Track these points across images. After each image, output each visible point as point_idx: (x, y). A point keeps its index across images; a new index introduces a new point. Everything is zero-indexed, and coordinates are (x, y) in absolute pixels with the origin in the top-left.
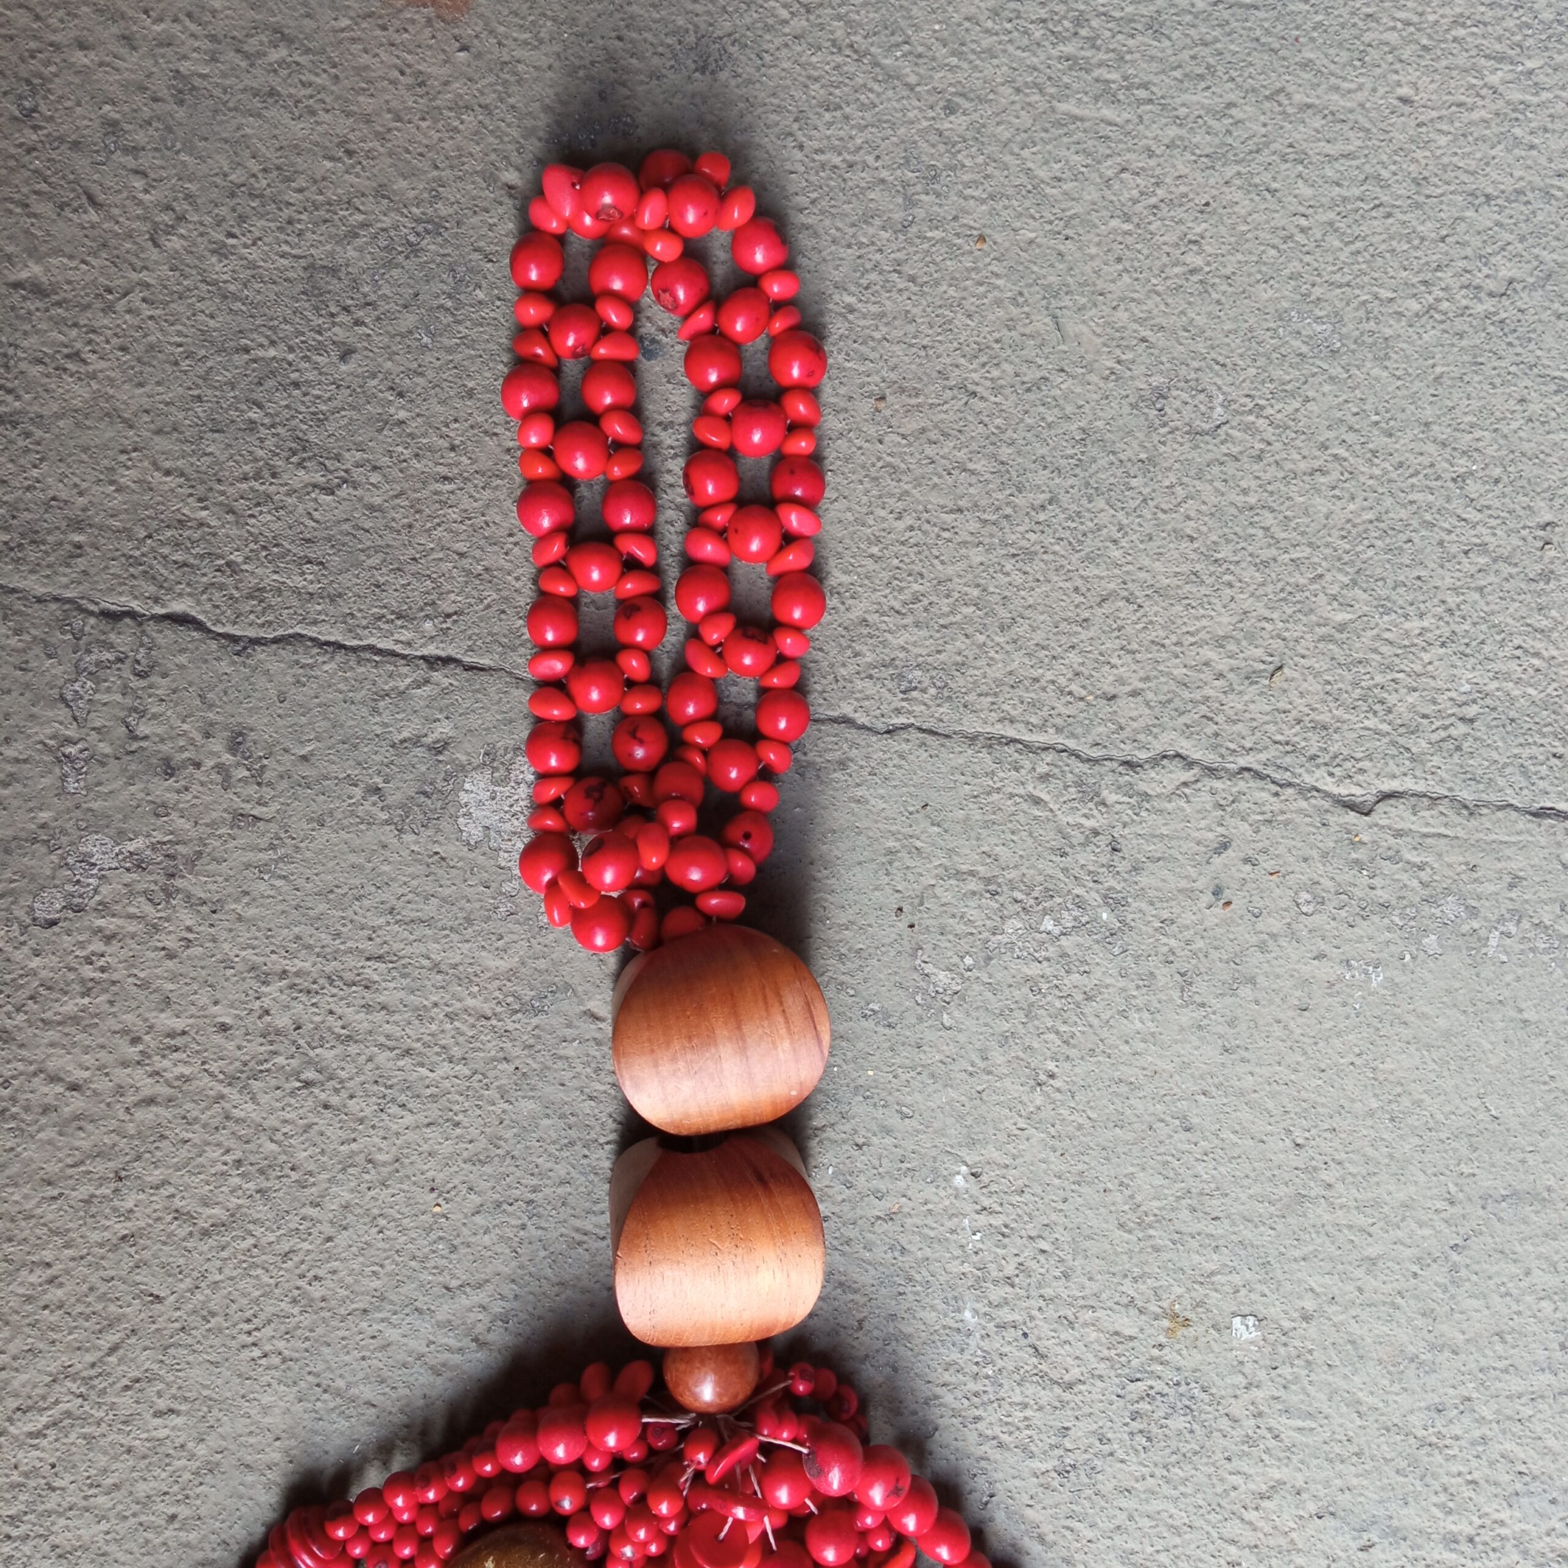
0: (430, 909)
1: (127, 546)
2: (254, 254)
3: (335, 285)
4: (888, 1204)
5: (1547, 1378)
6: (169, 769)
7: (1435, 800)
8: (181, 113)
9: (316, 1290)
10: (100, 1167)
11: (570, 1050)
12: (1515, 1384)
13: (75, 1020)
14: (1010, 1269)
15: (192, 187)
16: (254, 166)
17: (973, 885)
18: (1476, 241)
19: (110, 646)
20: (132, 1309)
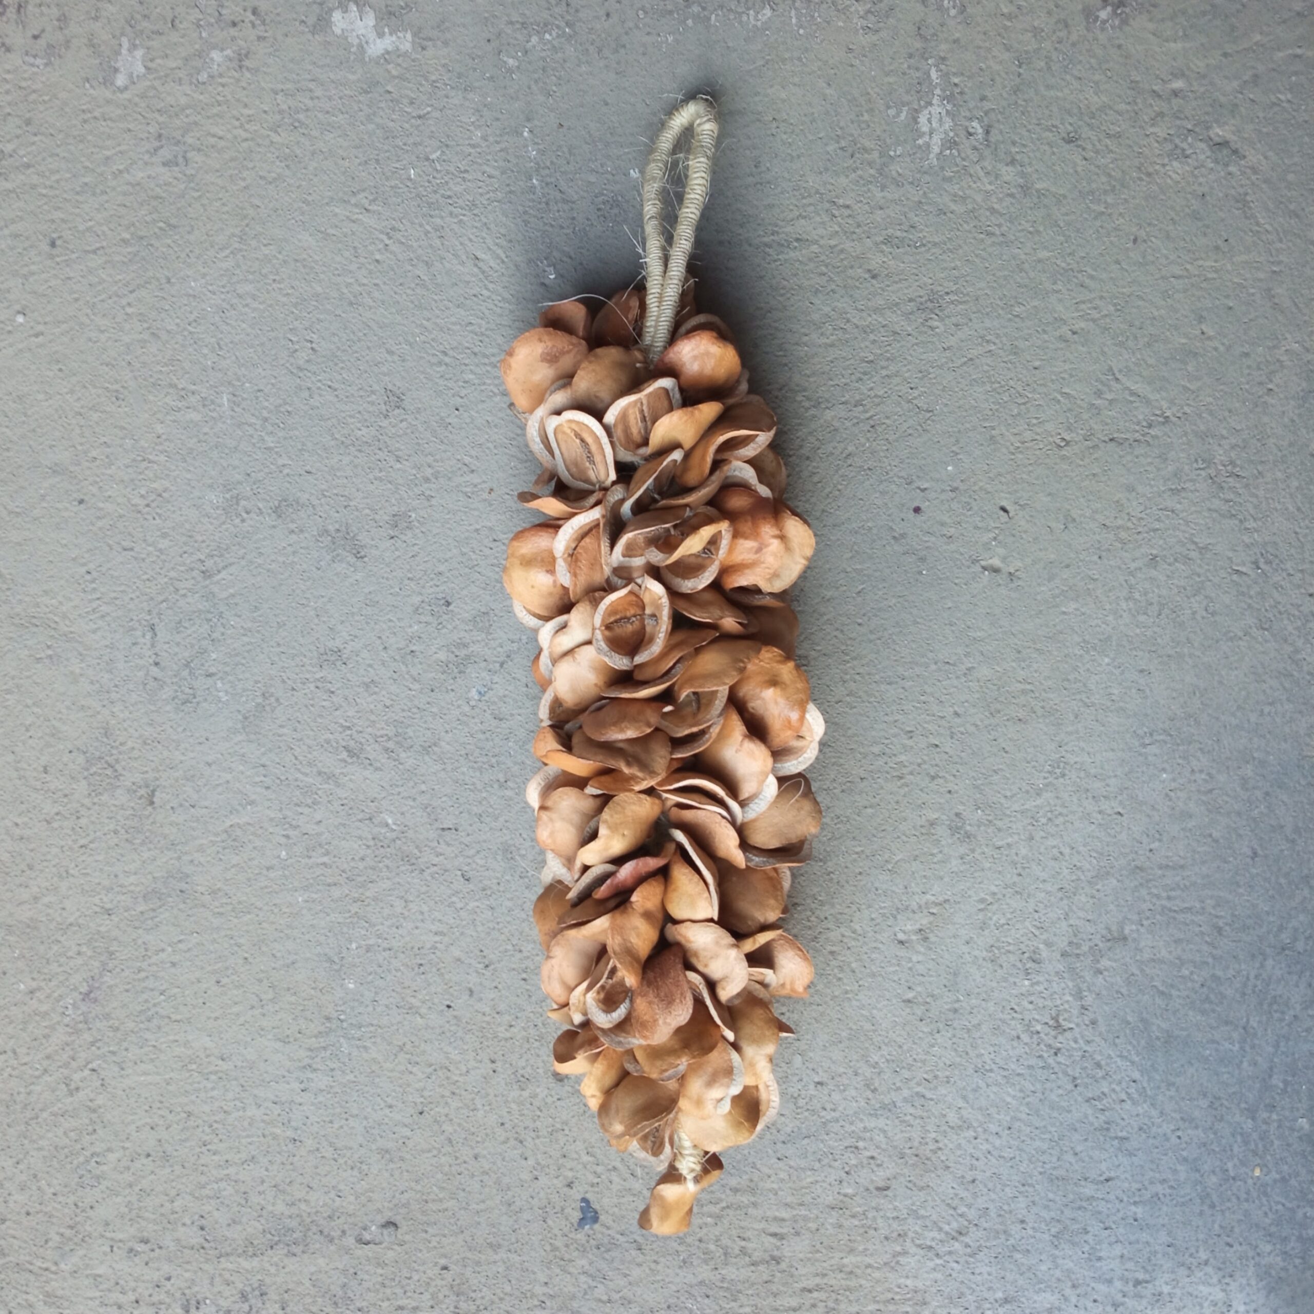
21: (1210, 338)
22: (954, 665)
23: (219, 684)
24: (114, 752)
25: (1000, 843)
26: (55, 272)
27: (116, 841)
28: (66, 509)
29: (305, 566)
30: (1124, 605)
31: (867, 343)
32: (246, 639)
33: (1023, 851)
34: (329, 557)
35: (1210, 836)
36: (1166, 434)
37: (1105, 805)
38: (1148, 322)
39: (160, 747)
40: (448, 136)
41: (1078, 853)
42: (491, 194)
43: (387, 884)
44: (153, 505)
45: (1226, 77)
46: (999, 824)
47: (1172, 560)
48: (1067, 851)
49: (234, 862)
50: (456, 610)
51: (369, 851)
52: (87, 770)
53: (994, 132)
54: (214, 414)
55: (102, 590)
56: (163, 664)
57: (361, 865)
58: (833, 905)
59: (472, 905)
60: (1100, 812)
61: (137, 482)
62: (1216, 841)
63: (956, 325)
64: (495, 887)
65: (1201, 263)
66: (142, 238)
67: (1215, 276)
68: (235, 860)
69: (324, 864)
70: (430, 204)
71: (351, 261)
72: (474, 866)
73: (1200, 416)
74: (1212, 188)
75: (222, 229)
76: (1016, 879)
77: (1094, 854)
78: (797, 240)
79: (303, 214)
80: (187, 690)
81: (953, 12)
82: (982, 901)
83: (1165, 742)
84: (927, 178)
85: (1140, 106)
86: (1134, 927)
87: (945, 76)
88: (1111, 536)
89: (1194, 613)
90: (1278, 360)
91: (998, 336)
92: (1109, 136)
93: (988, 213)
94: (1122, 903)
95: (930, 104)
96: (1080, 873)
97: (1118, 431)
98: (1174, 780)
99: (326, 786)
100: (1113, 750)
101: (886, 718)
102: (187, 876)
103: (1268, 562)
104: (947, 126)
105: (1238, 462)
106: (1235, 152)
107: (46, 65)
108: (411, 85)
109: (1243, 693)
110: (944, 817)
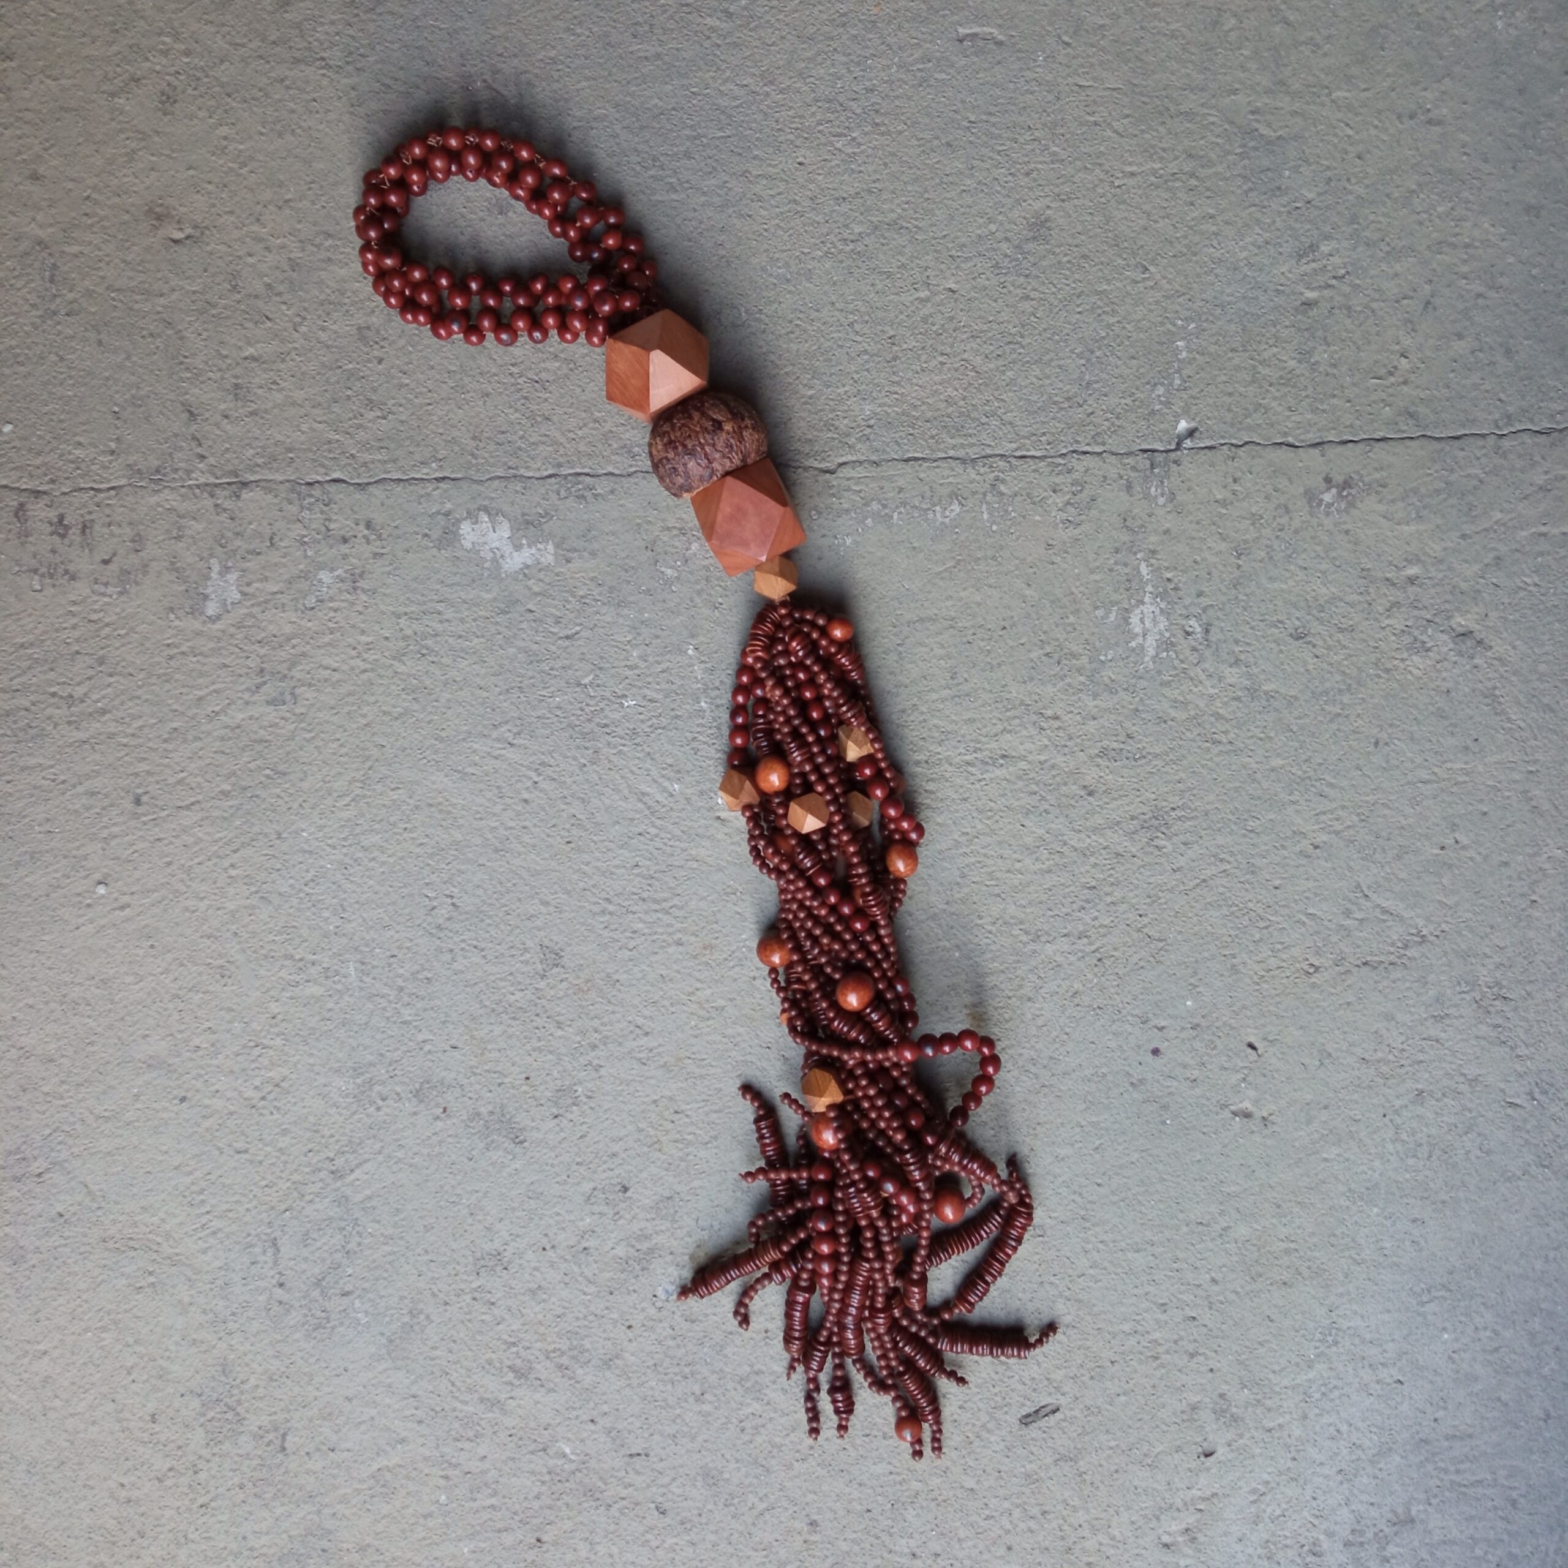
0: (457, 579)
1: (310, 455)
2: (334, 327)
3: (370, 334)
4: (664, 666)
5: (947, 691)
6: (345, 540)
7: (861, 463)
8: (295, 275)
9: (443, 734)
10: (350, 699)
11: (524, 626)
12: (935, 696)
13: (329, 644)
14: (717, 684)
15: (306, 305)
16: (328, 291)
17: (675, 532)
18: (842, 220)
19: (311, 496)
20: (375, 752)
21: (1464, 848)
22: (1208, 1225)
23: (357, 1304)
24: (235, 1391)
25: (1271, 1425)
26: (141, 833)
27: (242, 1496)
28: (165, 1109)
29: (454, 1157)
30: (1390, 1147)
31: (1088, 868)
32: (387, 1248)
33: (1297, 1433)
34: (482, 1145)
35: (1499, 1399)
36: (1424, 955)
37: (1383, 1373)
38: (1397, 832)
39: (289, 1382)
40: (602, 658)
41: (1357, 1429)
42: (654, 720)
43: (568, 1525)
44: (271, 1097)
45: (1466, 562)
46: (1268, 1403)
47: (1440, 1095)
48: (1344, 1428)
49: (384, 1512)
50: (635, 1196)
51: (544, 1488)
52: (204, 1415)
53: (1213, 630)
54: (339, 987)
55: (213, 1202)
56: (288, 1285)
57: (536, 1504)
58: (1088, 1511)
59: (670, 1541)
60: (1378, 1382)
61: (250, 1073)
62: (1506, 1405)
63: (1185, 844)
64: (696, 1519)
65: (1449, 765)
66: (245, 789)
67: (1467, 779)
68: (386, 1509)
69: (492, 1507)
70: (584, 735)
71: (495, 803)
72: (670, 1496)
73: (1460, 934)
74: (1457, 683)
75: (340, 774)
76: (1290, 1464)
77: (1374, 1429)
78: (1004, 756)
79: (436, 752)
80: (319, 1314)
81: (1161, 501)
82: (1254, 1491)
83: (1445, 1299)
84: (1144, 683)
85: (1373, 596)
86: (1421, 1507)
87: (1157, 570)
88: (1372, 1071)
89: (1468, 1153)
90: (1540, 869)
91: (1232, 854)
92: (1341, 630)
93: (1213, 719)
94: (1407, 1481)
95: (1142, 603)
96: (1360, 1452)
97: (1372, 954)
98: (1457, 1340)
99: (490, 1415)
100: (1388, 1311)
101: (1136, 1291)
102: (330, 1532)
103: (1545, 1093)
104: (1162, 626)
105: (1504, 983)
106: (1480, 642)
107: (121, 593)
108: (556, 602)
109: (1525, 1238)
110: (1208, 1400)
